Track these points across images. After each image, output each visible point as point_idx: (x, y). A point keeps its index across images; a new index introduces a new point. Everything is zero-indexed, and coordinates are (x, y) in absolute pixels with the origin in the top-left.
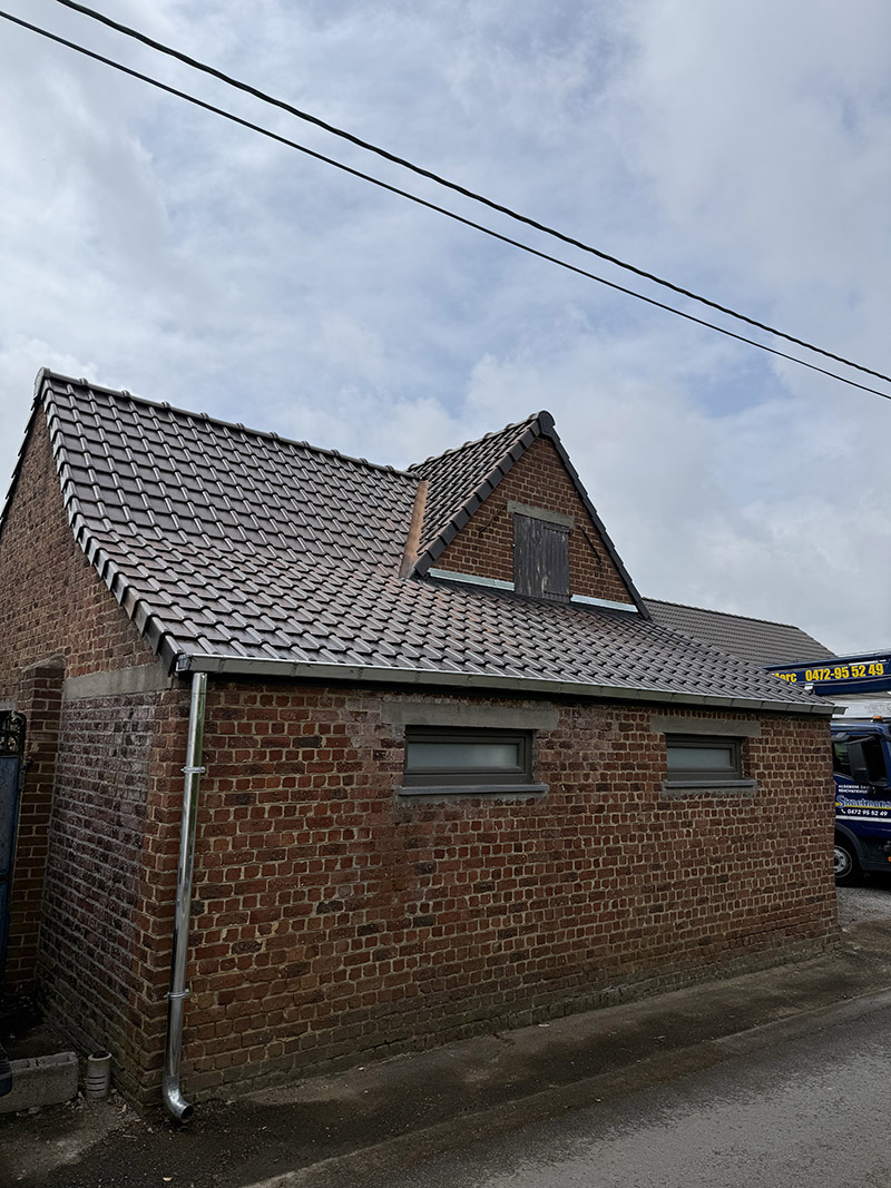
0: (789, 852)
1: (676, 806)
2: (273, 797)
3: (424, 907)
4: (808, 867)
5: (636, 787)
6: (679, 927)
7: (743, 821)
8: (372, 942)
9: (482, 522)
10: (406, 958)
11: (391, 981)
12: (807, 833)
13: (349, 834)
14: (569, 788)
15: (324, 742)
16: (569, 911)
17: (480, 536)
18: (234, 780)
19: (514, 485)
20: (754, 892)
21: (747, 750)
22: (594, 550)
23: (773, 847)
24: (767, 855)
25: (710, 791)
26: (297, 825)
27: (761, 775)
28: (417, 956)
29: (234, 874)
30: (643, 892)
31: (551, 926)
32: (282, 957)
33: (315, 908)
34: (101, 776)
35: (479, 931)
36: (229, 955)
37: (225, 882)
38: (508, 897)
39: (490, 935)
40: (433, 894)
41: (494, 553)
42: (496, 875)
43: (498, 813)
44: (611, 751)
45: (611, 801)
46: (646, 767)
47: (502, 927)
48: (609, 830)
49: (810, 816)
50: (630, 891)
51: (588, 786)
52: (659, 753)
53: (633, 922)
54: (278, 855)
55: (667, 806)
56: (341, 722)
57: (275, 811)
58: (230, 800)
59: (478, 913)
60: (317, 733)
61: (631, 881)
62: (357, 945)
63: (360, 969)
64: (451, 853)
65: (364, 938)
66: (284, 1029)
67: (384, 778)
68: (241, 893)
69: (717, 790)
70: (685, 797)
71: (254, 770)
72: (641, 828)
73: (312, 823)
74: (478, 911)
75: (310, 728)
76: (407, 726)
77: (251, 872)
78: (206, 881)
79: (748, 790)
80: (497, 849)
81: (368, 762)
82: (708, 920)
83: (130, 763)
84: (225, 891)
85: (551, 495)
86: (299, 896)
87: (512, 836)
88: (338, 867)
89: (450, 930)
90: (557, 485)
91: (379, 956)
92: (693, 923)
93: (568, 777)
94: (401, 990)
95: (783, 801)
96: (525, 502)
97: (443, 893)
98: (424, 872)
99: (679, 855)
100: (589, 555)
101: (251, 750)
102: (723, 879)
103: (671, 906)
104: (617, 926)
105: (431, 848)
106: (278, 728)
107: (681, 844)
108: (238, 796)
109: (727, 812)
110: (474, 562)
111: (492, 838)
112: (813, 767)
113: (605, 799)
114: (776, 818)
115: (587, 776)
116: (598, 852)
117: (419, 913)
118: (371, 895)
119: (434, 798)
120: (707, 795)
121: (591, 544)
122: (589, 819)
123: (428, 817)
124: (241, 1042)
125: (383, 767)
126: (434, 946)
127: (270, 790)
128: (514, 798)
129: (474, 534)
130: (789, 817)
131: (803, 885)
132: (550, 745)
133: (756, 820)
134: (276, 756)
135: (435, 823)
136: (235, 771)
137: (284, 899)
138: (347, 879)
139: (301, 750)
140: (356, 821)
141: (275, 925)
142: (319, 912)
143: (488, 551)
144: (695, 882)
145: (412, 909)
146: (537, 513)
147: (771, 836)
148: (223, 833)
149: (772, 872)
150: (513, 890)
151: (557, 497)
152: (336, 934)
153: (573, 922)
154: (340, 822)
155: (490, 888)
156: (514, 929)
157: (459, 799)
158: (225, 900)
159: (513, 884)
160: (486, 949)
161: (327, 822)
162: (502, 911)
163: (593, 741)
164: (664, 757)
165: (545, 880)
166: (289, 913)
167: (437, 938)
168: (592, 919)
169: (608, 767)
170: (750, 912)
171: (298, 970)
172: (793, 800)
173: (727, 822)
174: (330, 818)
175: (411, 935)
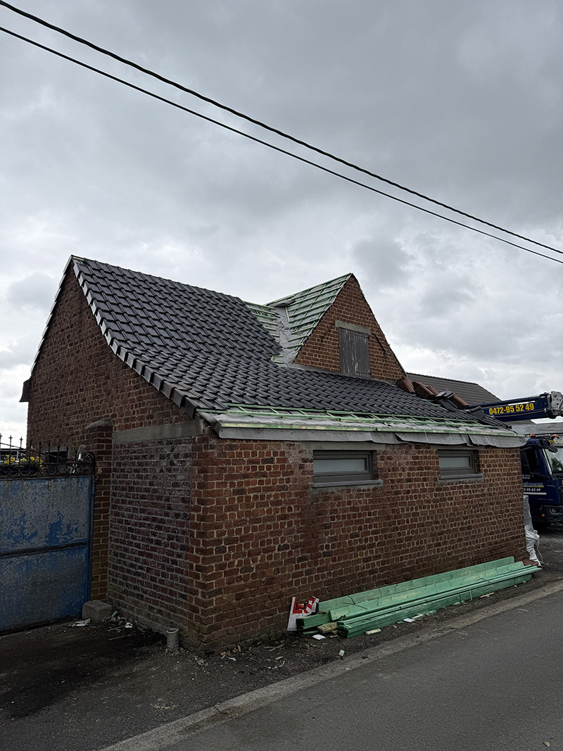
0: (501, 512)
1: (445, 489)
2: (254, 490)
3: (327, 547)
4: (511, 520)
5: (425, 480)
6: (449, 554)
7: (478, 496)
8: (304, 566)
9: (322, 333)
10: (320, 574)
11: (314, 586)
12: (509, 501)
13: (290, 509)
14: (392, 481)
15: (276, 461)
16: (395, 547)
17: (322, 341)
18: (236, 482)
19: (339, 311)
20: (485, 535)
21: (478, 457)
22: (382, 346)
23: (493, 510)
24: (490, 514)
25: (461, 480)
26: (266, 504)
27: (486, 471)
28: (325, 573)
29: (239, 531)
30: (431, 536)
31: (387, 555)
32: (263, 574)
33: (277, 548)
34: (151, 484)
35: (354, 559)
36: (239, 574)
37: (235, 536)
38: (366, 540)
39: (358, 561)
40: (331, 539)
41: (329, 350)
42: (360, 529)
43: (359, 496)
44: (412, 460)
45: (413, 488)
46: (429, 468)
47: (364, 556)
48: (413, 503)
49: (511, 492)
50: (425, 536)
51: (402, 480)
52: (435, 460)
53: (426, 552)
54: (258, 521)
55: (440, 489)
56: (283, 450)
57: (255, 497)
58: (236, 492)
59: (352, 549)
60: (272, 456)
61: (424, 530)
62: (297, 567)
63: (299, 580)
64: (338, 517)
65: (300, 564)
66: (266, 612)
67: (304, 479)
68: (243, 541)
69: (464, 480)
70: (449, 484)
71: (245, 476)
72: (428, 501)
73: (273, 503)
74: (353, 548)
75: (268, 454)
76: (314, 451)
77: (247, 530)
78: (226, 536)
79: (480, 479)
80: (360, 515)
81: (297, 470)
82: (464, 550)
83: (175, 475)
84: (235, 540)
85: (358, 316)
86: (269, 542)
87: (366, 508)
88: (286, 526)
89: (340, 559)
90: (361, 310)
91: (308, 572)
92: (455, 552)
93: (391, 476)
94: (318, 591)
95: (497, 484)
96: (344, 321)
97: (335, 538)
98: (327, 528)
99: (447, 516)
100: (379, 350)
101: (243, 466)
102: (469, 528)
103: (445, 543)
104: (419, 554)
105: (329, 515)
106: (254, 454)
107: (448, 510)
108: (239, 490)
109: (470, 491)
110: (319, 356)
111: (357, 509)
112: (511, 465)
113: (410, 486)
114: (494, 493)
115: (401, 474)
116: (408, 515)
117: (325, 550)
118: (302, 541)
119: (329, 488)
120: (460, 482)
121: (380, 343)
122: (403, 497)
123: (327, 499)
124: (248, 619)
125: (303, 473)
126: (333, 567)
127: (252, 487)
128: (366, 487)
129: (318, 340)
130: (500, 493)
131: (509, 530)
132: (382, 459)
133: (484, 495)
134: (254, 468)
135: (330, 502)
136: (236, 477)
137: (263, 544)
138: (291, 532)
139: (265, 465)
140: (292, 502)
141: (259, 557)
142: (279, 550)
143: (326, 350)
144: (456, 530)
145: (322, 548)
146: (350, 326)
147: (492, 504)
148: (232, 510)
149: (493, 523)
150: (368, 537)
151: (361, 317)
152: (287, 562)
153: (397, 553)
154: (285, 502)
155: (358, 536)
156: (370, 557)
157: (340, 489)
158: (236, 545)
159: (368, 533)
160: (357, 568)
161: (279, 503)
162: (364, 548)
163: (403, 455)
164: (438, 463)
165: (383, 531)
166: (265, 551)
167: (334, 563)
168: (407, 551)
169: (411, 469)
170: (483, 545)
171: (271, 581)
172: (502, 484)
173: (470, 497)
174: (281, 500)
175: (322, 562)
